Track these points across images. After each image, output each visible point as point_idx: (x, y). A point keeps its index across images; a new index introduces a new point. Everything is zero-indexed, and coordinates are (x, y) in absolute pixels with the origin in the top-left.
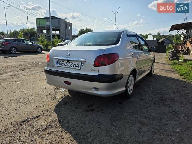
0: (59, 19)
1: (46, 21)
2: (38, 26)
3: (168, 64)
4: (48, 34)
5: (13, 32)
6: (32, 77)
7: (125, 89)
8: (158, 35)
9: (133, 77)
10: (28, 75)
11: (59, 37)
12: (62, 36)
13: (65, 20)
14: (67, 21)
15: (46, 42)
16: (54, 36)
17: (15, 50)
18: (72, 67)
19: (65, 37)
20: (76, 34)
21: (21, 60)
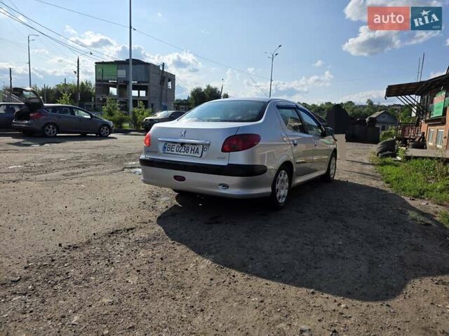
0: (148, 64)
1: (118, 69)
2: (100, 78)
3: (373, 164)
4: (120, 97)
5: (41, 89)
6: (105, 178)
7: (269, 190)
8: (367, 104)
9: (286, 176)
10: (96, 175)
11: (145, 103)
12: (153, 102)
13: (161, 69)
14: (165, 70)
15: (118, 114)
16: (135, 102)
17: (53, 129)
18: (189, 154)
19: (161, 103)
20: (182, 99)
21: (72, 149)
